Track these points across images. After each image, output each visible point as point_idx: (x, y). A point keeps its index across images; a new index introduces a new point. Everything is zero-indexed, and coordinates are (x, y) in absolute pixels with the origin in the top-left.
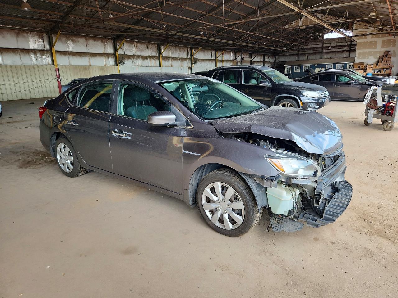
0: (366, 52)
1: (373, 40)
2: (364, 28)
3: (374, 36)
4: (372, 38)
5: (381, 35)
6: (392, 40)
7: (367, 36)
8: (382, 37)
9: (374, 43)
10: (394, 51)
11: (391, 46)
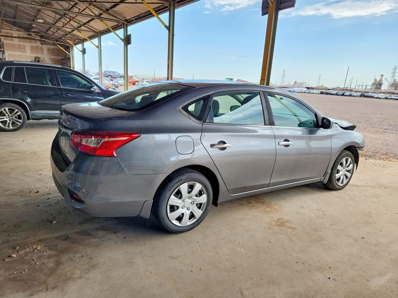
0: (16, 55)
1: (21, 43)
2: (8, 28)
3: (21, 40)
4: (19, 41)
5: (28, 41)
6: (40, 47)
7: (14, 39)
8: (29, 42)
9: (22, 47)
10: (43, 58)
11: (40, 53)
